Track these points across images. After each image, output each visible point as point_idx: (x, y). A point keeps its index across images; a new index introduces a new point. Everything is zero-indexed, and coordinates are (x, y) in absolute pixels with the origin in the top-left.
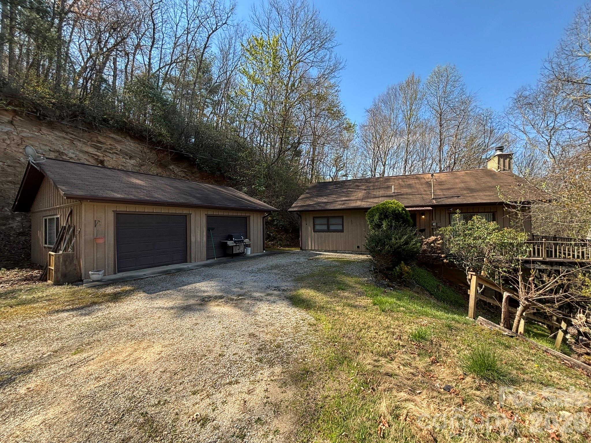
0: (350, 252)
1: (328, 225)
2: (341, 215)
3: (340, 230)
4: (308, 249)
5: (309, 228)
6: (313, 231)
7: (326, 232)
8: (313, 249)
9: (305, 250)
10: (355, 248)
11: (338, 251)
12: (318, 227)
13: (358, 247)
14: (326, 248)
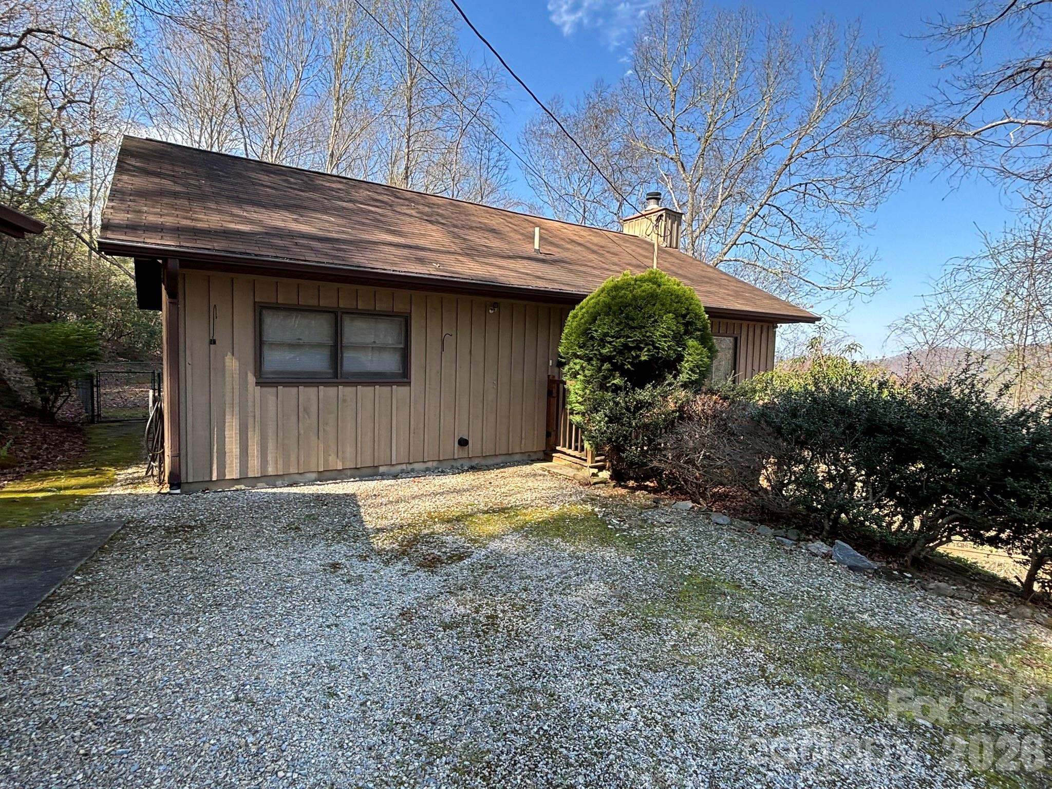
0: (430, 465)
1: (336, 350)
2: (399, 307)
3: (393, 375)
4: (222, 479)
5: (232, 364)
6: (251, 379)
7: (326, 384)
8: (254, 470)
9: (206, 485)
10: (451, 448)
11: (382, 469)
12: (276, 360)
13: (463, 443)
14: (326, 461)
